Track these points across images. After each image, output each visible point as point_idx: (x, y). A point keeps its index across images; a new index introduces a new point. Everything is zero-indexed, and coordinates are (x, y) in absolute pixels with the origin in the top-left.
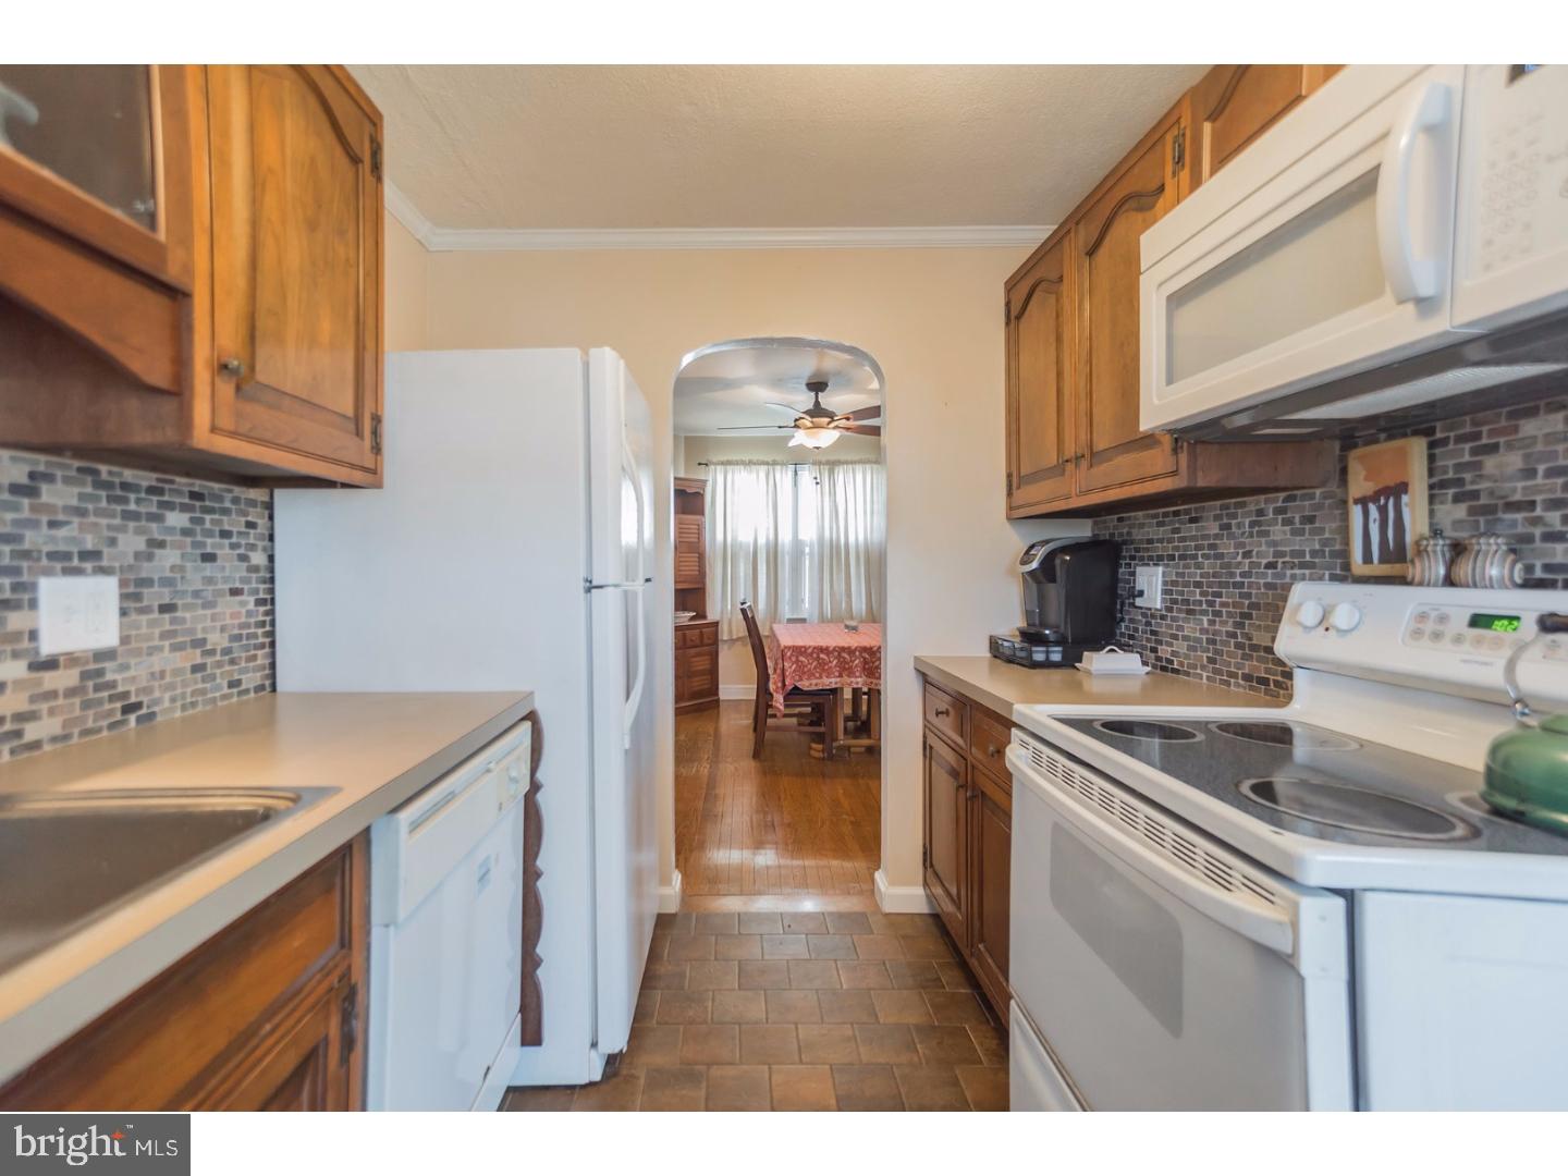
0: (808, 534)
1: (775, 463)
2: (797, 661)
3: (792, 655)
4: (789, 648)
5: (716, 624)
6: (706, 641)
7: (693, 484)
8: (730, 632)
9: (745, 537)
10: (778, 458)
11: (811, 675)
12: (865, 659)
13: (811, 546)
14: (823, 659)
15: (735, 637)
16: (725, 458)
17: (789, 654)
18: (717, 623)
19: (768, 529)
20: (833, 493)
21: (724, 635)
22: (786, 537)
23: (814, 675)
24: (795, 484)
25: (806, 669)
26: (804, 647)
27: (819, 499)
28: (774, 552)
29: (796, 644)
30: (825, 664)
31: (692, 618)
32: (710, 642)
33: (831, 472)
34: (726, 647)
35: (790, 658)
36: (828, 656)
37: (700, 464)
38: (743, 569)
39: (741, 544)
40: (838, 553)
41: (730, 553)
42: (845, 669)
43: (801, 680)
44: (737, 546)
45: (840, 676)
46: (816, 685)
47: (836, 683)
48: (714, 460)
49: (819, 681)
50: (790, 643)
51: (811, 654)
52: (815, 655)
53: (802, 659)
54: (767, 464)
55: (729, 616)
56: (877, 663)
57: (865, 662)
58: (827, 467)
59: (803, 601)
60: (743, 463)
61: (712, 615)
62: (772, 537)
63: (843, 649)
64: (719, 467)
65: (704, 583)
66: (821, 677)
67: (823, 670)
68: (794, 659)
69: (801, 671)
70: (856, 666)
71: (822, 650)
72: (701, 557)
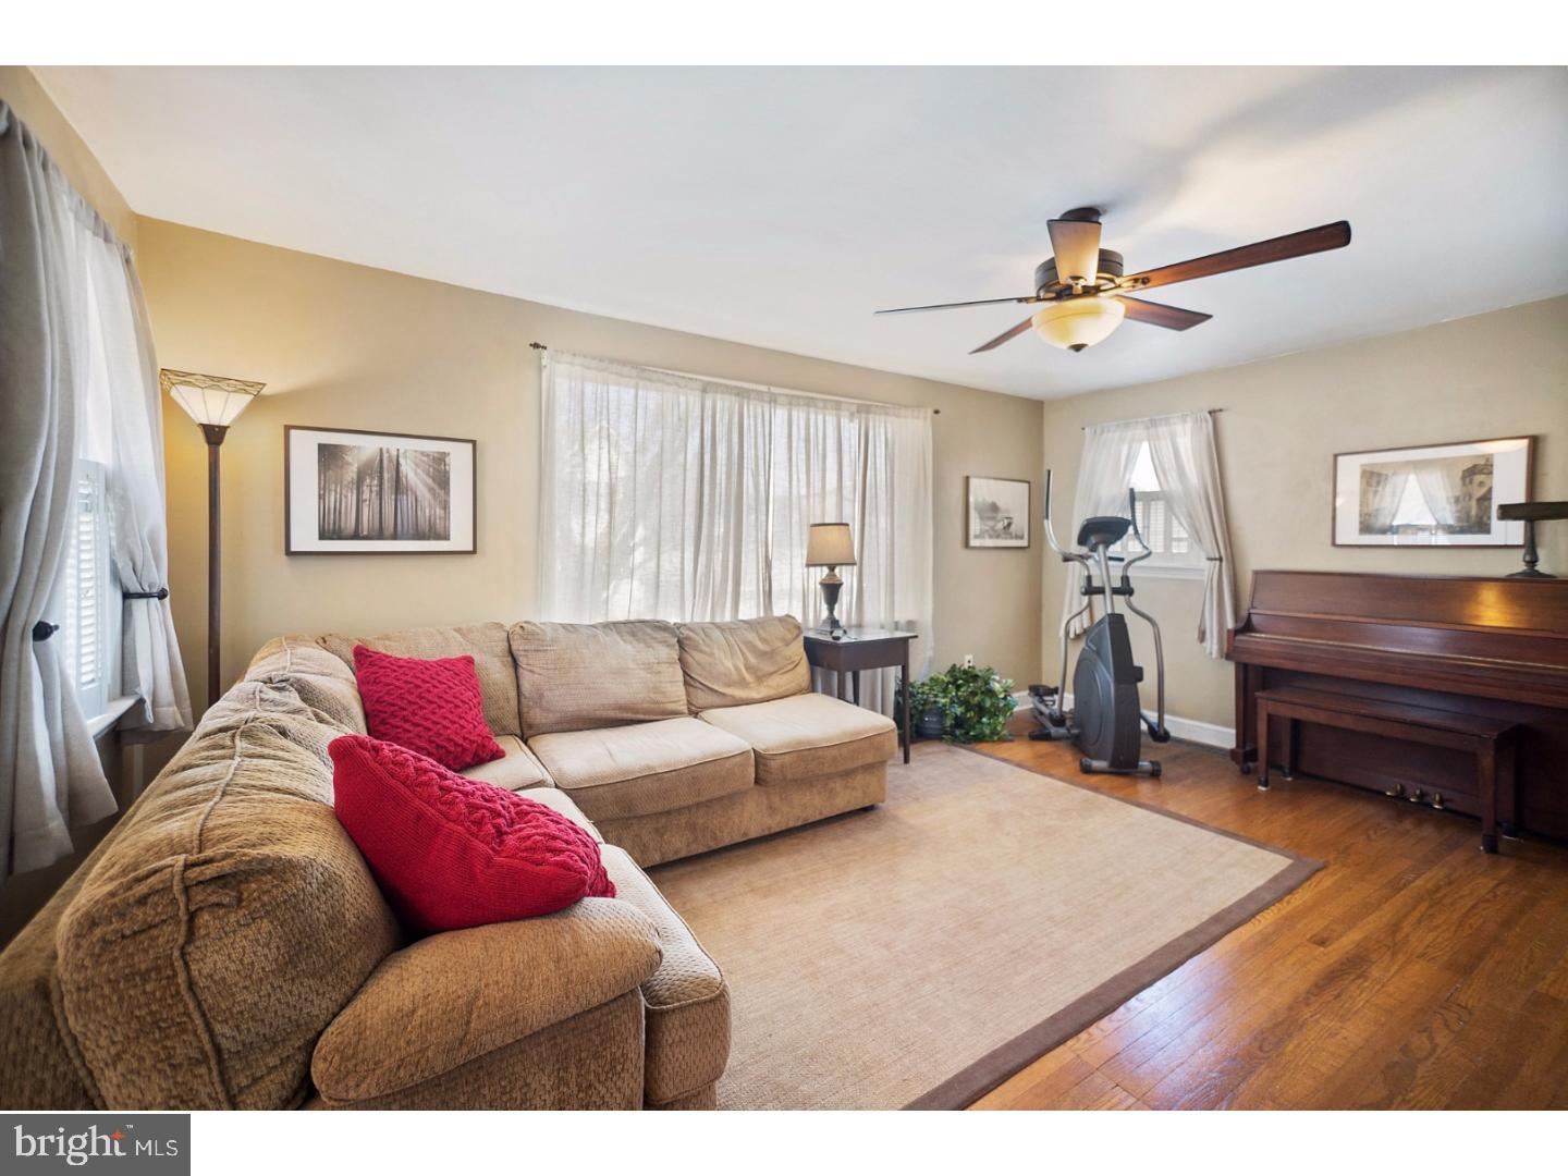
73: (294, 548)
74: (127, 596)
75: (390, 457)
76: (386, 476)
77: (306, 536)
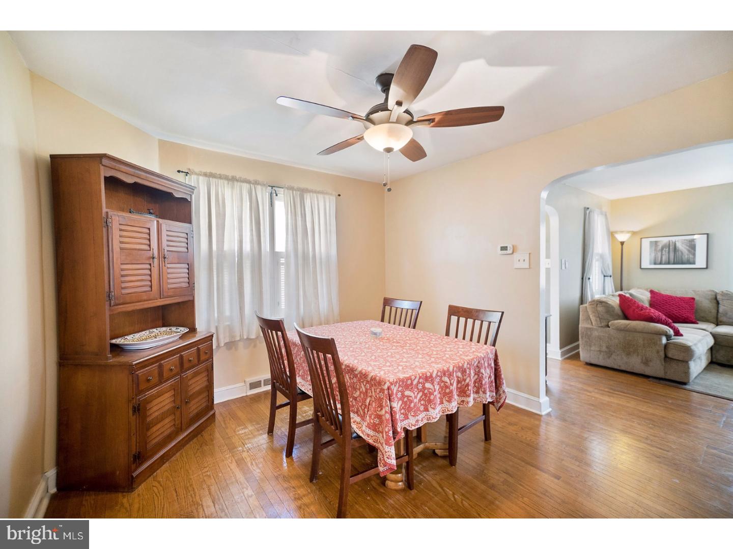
0: (284, 246)
1: (256, 183)
2: (403, 396)
3: (398, 391)
4: (395, 383)
5: (211, 337)
6: (202, 358)
7: (181, 188)
10: (259, 179)
11: (417, 411)
12: (458, 378)
13: (287, 257)
14: (428, 389)
17: (395, 391)
19: (252, 241)
23: (419, 410)
24: (272, 204)
25: (412, 405)
26: (410, 378)
28: (258, 262)
30: (430, 394)
31: (183, 337)
32: (207, 356)
33: (302, 198)
35: (397, 395)
36: (432, 383)
37: (179, 171)
38: (228, 279)
39: (226, 252)
42: (445, 394)
43: (406, 418)
44: (222, 259)
45: (442, 403)
46: (422, 420)
47: (439, 413)
48: (197, 170)
49: (424, 414)
50: (395, 377)
51: (417, 386)
52: (420, 386)
53: (407, 393)
54: (248, 182)
56: (467, 380)
57: (459, 382)
58: (299, 193)
60: (226, 178)
63: (444, 372)
64: (201, 178)
65: (193, 295)
66: (426, 410)
67: (429, 401)
68: (400, 395)
69: (407, 409)
72: (190, 269)
73: (642, 267)
74: (604, 276)
75: (672, 242)
76: (671, 247)
77: (646, 264)
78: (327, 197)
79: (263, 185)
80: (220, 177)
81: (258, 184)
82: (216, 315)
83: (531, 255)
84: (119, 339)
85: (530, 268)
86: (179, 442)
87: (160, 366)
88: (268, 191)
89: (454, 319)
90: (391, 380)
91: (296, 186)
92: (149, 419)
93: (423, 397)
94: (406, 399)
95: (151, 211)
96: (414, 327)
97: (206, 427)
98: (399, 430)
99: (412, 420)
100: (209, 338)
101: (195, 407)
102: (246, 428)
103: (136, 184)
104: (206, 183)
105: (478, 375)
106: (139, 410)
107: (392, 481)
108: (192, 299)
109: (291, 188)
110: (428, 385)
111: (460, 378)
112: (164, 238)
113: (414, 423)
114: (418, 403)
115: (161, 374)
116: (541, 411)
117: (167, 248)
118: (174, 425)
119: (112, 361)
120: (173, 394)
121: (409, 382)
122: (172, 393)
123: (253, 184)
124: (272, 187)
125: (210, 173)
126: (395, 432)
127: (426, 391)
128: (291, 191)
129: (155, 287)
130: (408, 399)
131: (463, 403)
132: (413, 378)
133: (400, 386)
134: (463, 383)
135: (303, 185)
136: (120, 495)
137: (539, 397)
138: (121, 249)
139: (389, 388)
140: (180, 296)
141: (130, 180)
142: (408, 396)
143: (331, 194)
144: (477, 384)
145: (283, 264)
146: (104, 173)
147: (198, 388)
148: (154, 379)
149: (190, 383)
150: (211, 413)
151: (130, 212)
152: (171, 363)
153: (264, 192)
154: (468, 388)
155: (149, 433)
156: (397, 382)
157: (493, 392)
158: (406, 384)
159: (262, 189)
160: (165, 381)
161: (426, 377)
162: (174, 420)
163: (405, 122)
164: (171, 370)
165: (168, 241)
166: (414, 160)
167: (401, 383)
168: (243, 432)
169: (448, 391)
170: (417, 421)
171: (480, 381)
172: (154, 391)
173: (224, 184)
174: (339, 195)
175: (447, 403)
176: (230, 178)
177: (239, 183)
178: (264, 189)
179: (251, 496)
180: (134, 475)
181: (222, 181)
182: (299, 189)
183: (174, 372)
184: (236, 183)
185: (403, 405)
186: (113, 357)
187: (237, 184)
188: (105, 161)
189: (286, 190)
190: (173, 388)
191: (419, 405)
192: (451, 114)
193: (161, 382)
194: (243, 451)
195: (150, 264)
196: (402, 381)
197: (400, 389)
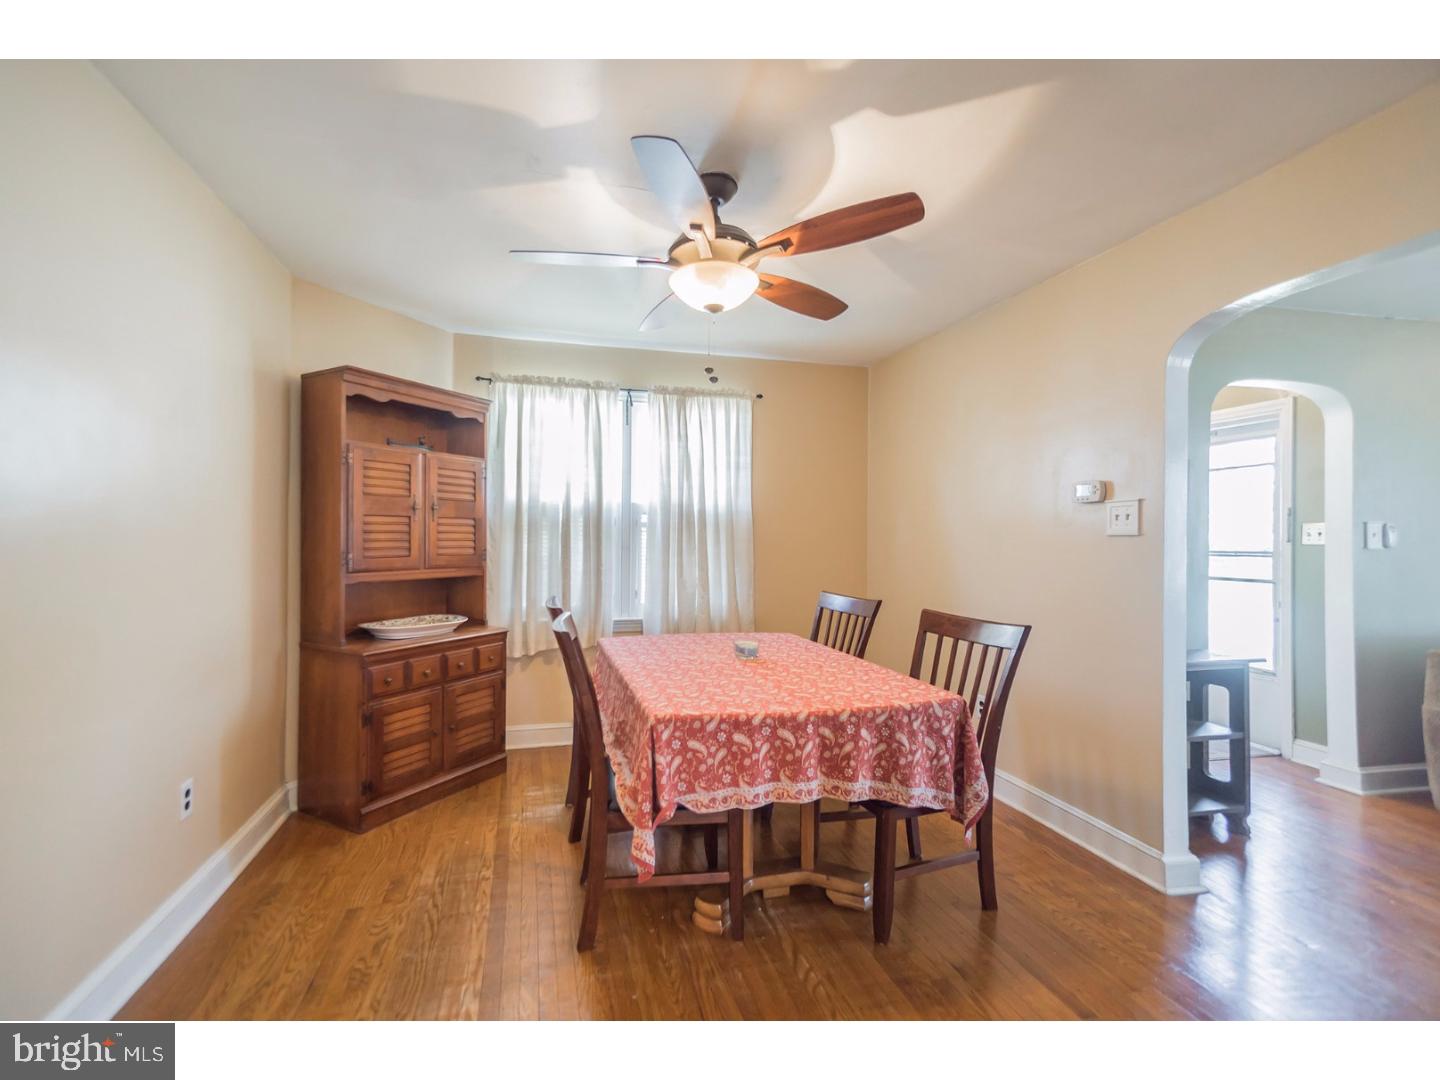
0: (647, 495)
1: (598, 386)
2: (684, 749)
3: (672, 737)
4: (666, 722)
5: (502, 636)
6: (484, 666)
7: (467, 404)
8: (525, 644)
9: (551, 496)
10: (605, 380)
11: (713, 781)
12: (823, 738)
13: (651, 514)
14: (740, 745)
15: (532, 653)
16: (520, 373)
17: (665, 736)
18: (504, 634)
19: (587, 485)
20: (684, 438)
21: (515, 650)
22: (613, 500)
23: (720, 780)
24: (628, 421)
25: (703, 768)
26: (700, 718)
27: (664, 444)
28: (595, 520)
29: (684, 712)
30: (745, 755)
31: (460, 628)
32: (493, 665)
33: (682, 407)
34: (518, 666)
35: (669, 743)
36: (750, 737)
37: (478, 378)
38: (546, 545)
39: (544, 505)
40: (690, 524)
41: (528, 521)
42: (784, 763)
43: (691, 790)
44: (537, 513)
45: (775, 778)
46: (725, 800)
47: (767, 795)
48: (504, 374)
49: (730, 791)
50: (669, 712)
51: (714, 735)
52: (722, 737)
53: (693, 744)
54: (586, 386)
55: (524, 619)
56: (849, 747)
57: (824, 746)
58: (675, 397)
59: (636, 594)
60: (549, 382)
61: (496, 619)
62: (592, 498)
63: (782, 721)
64: (510, 386)
65: (482, 568)
66: (735, 783)
67: (742, 768)
68: (676, 745)
69: (693, 773)
70: (809, 756)
71: (737, 724)
72: (478, 527)
78: (733, 401)
79: (611, 388)
80: (539, 381)
81: (602, 388)
82: (524, 604)
83: (1145, 504)
84: (375, 624)
85: (1140, 533)
86: (435, 786)
87: (408, 668)
88: (620, 398)
89: (932, 639)
90: (661, 715)
91: (671, 387)
92: (387, 738)
93: (729, 758)
94: (689, 755)
95: (422, 440)
96: (861, 654)
97: (489, 777)
98: (663, 804)
99: (702, 796)
100: (499, 637)
101: (467, 740)
102: (542, 789)
103: (393, 404)
104: (516, 393)
105: (889, 745)
106: (373, 721)
107: (701, 913)
108: (480, 574)
109: (663, 391)
110: (738, 737)
111: (828, 739)
112: (434, 479)
113: (706, 802)
114: (718, 768)
115: (407, 677)
116: (1164, 883)
117: (436, 495)
118: (429, 758)
119: (347, 647)
120: (428, 710)
121: (697, 725)
122: (426, 709)
123: (592, 388)
124: (629, 390)
125: (524, 376)
126: (656, 809)
127: (734, 749)
128: (662, 396)
129: (415, 551)
130: (694, 755)
131: (837, 791)
132: (706, 718)
133: (676, 729)
134: (836, 751)
135: (683, 385)
136: (347, 834)
137: (1161, 849)
138: (365, 494)
139: (652, 729)
140: (459, 567)
141: (383, 398)
142: (695, 752)
143: (743, 396)
144: (883, 763)
145: (644, 525)
146: (347, 390)
147: (474, 712)
148: (398, 684)
149: (460, 700)
150: (500, 757)
151: (388, 444)
152: (425, 666)
153: (612, 400)
154: (848, 763)
155: (387, 759)
156: (670, 720)
157: (946, 790)
158: (690, 727)
159: (608, 397)
160: (414, 690)
161: (737, 720)
162: (430, 749)
163: (738, 255)
164: (425, 675)
165: (440, 483)
166: (826, 317)
167: (678, 724)
168: (532, 794)
169: (789, 757)
170: (713, 800)
171: (892, 756)
172: (395, 700)
173: (544, 392)
174: (760, 396)
175: (788, 782)
176: (555, 381)
177: (569, 390)
178: (612, 395)
179: (488, 879)
180: (364, 811)
181: (542, 388)
182: (676, 391)
183: (430, 679)
184: (564, 389)
185: (685, 765)
186: (348, 643)
187: (567, 391)
188: (347, 377)
189: (652, 395)
190: (427, 702)
191: (720, 771)
192: (816, 226)
193: (405, 691)
194: (517, 820)
195: (410, 517)
196: (683, 720)
197: (677, 734)
